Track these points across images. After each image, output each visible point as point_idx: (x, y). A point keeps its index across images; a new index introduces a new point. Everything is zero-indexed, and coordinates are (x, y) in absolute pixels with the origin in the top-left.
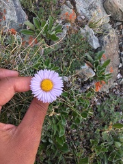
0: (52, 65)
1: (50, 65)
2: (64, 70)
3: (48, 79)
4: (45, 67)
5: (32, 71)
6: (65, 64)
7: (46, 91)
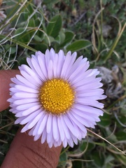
0: (68, 36)
1: (62, 35)
2: (102, 48)
3: (59, 79)
4: (49, 40)
5: (11, 51)
6: (104, 31)
7: (56, 114)
